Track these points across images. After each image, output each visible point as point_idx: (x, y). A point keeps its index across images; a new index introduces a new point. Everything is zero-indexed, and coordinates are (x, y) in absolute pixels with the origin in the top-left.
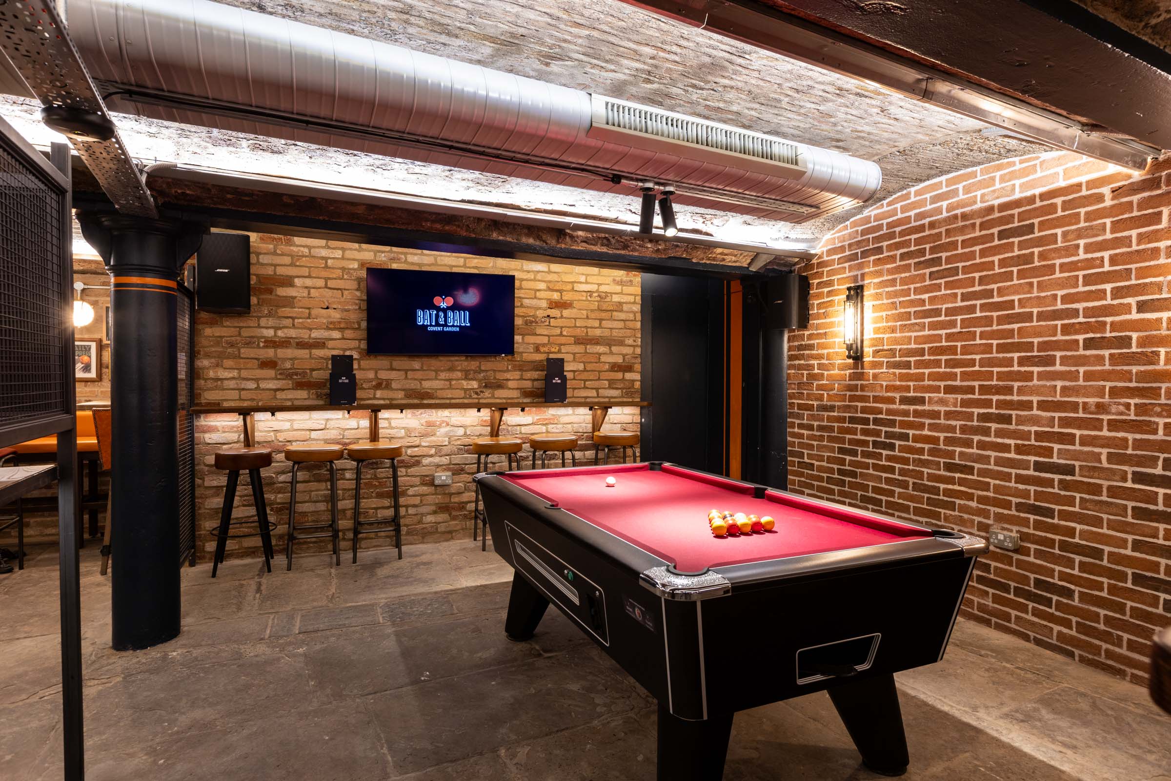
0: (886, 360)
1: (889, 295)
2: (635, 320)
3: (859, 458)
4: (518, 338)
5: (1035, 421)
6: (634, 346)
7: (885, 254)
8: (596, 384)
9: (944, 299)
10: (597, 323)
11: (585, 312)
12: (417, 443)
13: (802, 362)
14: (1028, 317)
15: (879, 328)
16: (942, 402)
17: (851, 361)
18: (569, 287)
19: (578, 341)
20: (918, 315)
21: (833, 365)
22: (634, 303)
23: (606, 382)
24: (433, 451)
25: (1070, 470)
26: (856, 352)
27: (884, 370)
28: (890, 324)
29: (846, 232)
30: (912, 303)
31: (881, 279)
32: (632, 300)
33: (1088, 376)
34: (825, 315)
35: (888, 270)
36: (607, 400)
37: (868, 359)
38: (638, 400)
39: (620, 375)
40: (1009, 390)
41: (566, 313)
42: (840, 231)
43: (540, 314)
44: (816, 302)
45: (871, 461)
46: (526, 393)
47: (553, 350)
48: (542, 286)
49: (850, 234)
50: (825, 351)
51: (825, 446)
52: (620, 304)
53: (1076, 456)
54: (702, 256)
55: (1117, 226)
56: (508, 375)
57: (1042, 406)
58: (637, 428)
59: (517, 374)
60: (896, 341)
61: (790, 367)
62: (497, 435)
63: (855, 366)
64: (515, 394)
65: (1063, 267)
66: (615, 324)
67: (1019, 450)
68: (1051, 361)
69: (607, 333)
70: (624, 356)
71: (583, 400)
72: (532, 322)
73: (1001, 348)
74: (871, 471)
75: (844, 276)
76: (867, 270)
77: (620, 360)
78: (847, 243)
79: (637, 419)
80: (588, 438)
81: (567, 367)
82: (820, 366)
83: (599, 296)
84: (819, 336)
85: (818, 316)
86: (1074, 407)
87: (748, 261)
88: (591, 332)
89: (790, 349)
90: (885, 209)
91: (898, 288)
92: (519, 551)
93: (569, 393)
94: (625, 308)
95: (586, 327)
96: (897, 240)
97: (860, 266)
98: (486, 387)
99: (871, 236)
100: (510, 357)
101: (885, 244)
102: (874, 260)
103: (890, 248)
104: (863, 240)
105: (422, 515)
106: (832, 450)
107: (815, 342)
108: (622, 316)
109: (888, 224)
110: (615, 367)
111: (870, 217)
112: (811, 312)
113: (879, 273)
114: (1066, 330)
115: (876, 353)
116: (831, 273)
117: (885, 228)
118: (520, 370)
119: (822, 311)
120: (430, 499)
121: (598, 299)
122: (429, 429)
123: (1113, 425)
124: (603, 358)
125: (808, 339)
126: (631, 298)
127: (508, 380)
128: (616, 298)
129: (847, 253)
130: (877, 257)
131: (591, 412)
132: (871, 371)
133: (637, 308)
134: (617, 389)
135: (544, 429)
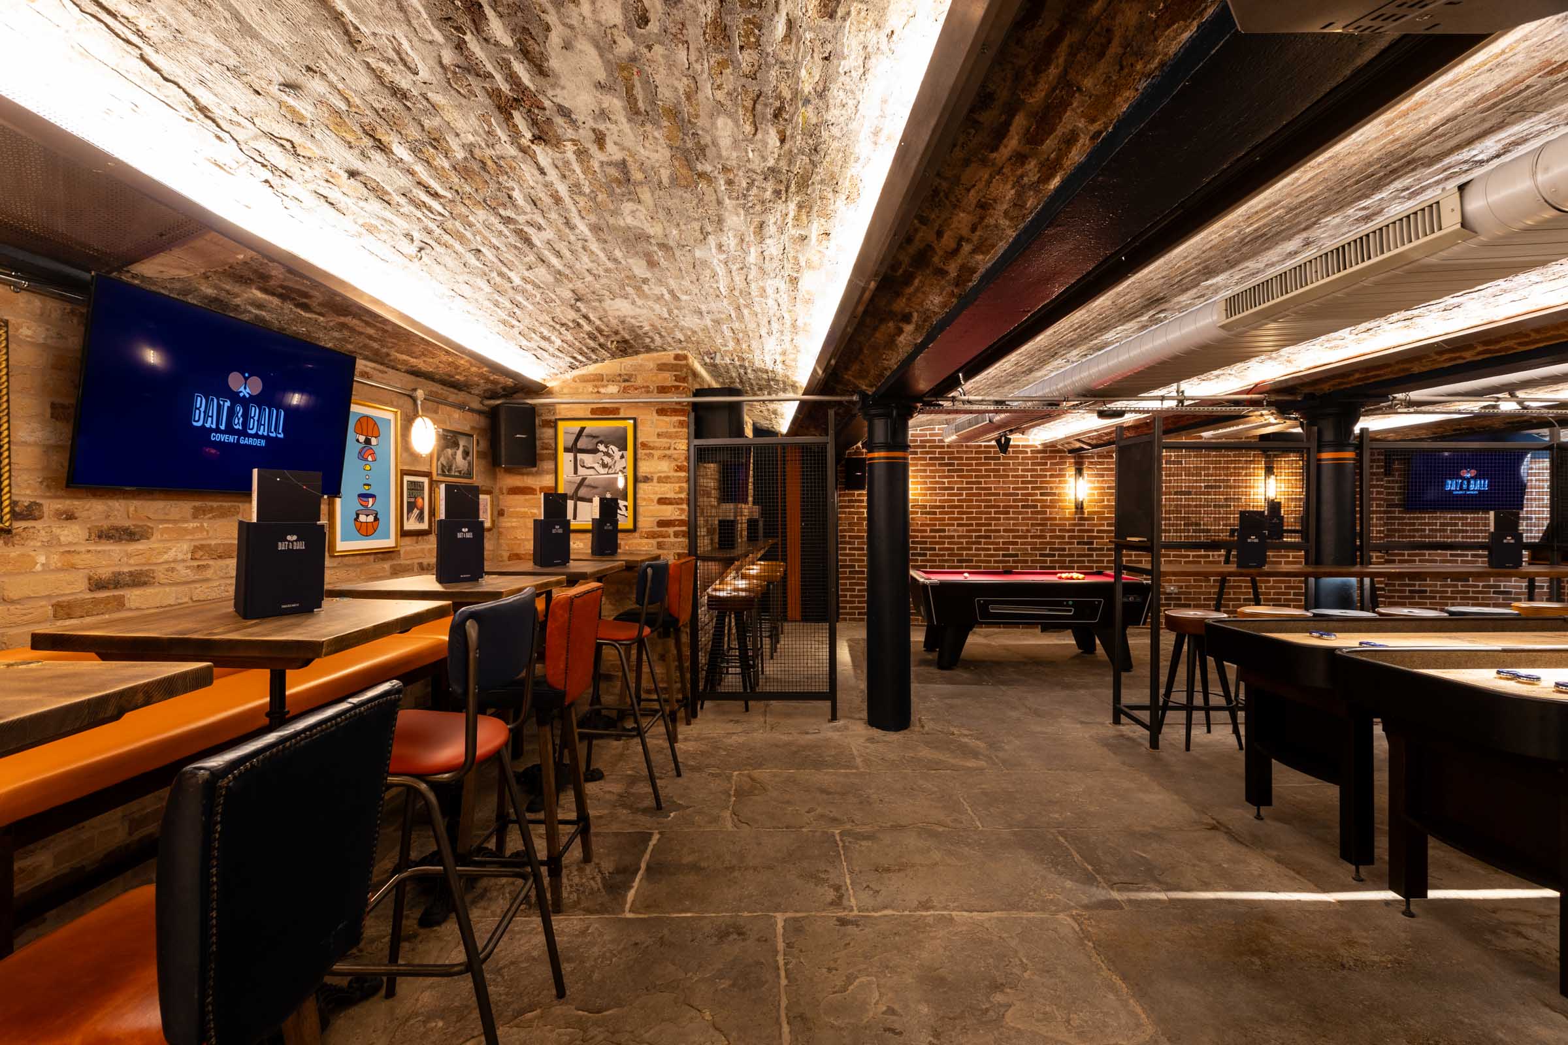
5: (1002, 537)
9: (956, 483)
14: (998, 494)
16: (955, 531)
20: (940, 489)
25: (1017, 555)
30: (937, 483)
33: (1023, 519)
40: (990, 525)
53: (1019, 550)
55: (1033, 464)
57: (1005, 531)
60: (927, 501)
65: (1013, 476)
67: (995, 550)
68: (1008, 513)
73: (986, 507)
86: (1018, 531)
92: (992, 611)
114: (1014, 501)
123: (1032, 537)
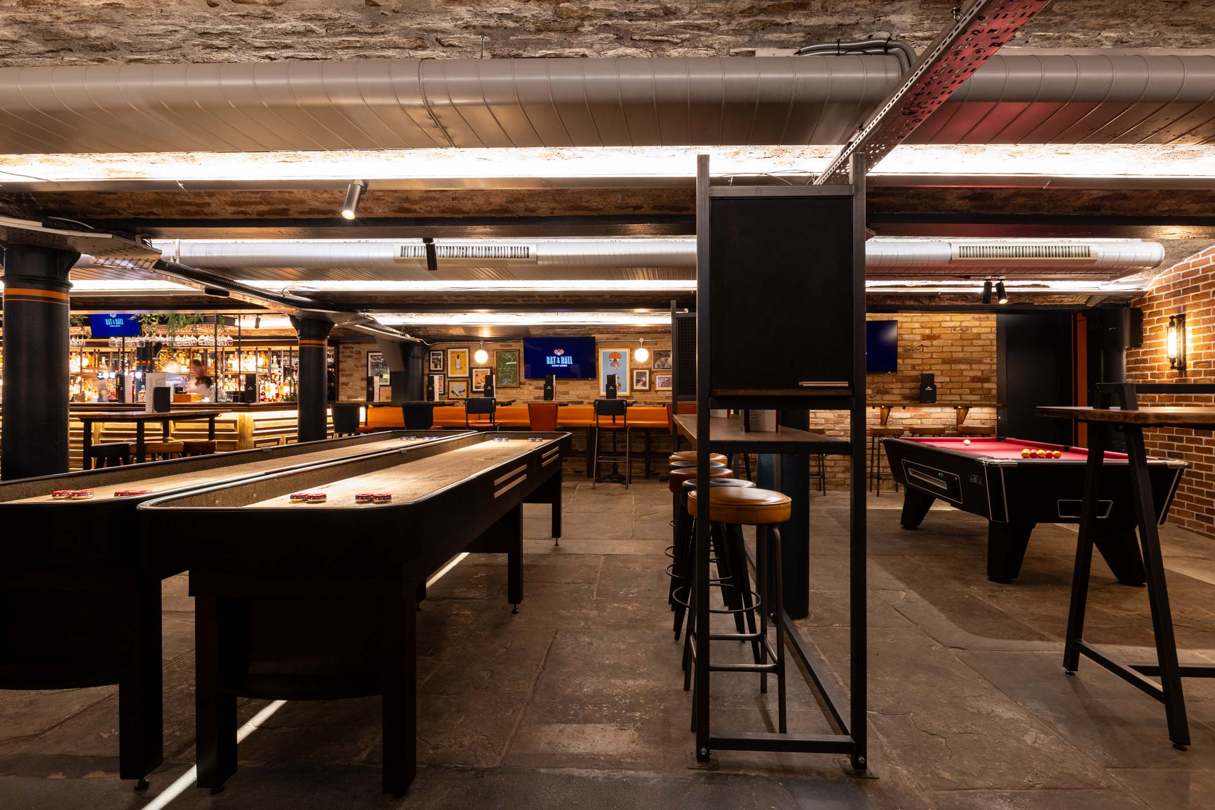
0: (1203, 369)
1: (1205, 322)
2: (992, 345)
3: (1185, 444)
4: (900, 361)
6: (991, 364)
7: (1202, 291)
8: (960, 391)
10: (960, 349)
11: (950, 342)
12: (833, 427)
13: (1138, 373)
15: (1198, 346)
17: (1175, 371)
18: (938, 325)
19: (945, 361)
21: (1163, 374)
22: (991, 333)
23: (968, 390)
24: (842, 433)
26: (1180, 363)
27: (1203, 377)
28: (1206, 343)
29: (1171, 275)
31: (1199, 310)
32: (989, 331)
34: (1156, 337)
35: (1204, 303)
36: (968, 403)
37: (1190, 369)
38: (995, 403)
39: (979, 385)
41: (935, 343)
42: (1166, 274)
43: (915, 344)
44: (1148, 327)
45: (1193, 445)
46: (905, 397)
47: (925, 368)
48: (917, 325)
49: (1174, 277)
50: (1156, 364)
51: (1157, 436)
52: (979, 334)
54: (1042, 300)
56: (893, 386)
58: (995, 424)
59: (899, 385)
61: (1128, 376)
62: (885, 424)
63: (1180, 375)
64: (898, 398)
66: (975, 349)
69: (968, 355)
70: (982, 371)
71: (949, 402)
72: (909, 350)
74: (1194, 453)
75: (1170, 307)
76: (1187, 303)
77: (979, 374)
78: (1172, 283)
79: (994, 416)
80: (953, 429)
81: (936, 380)
82: (1153, 375)
83: (961, 329)
84: (1151, 352)
85: (1150, 338)
87: (1085, 300)
88: (954, 355)
89: (1128, 363)
90: (1201, 258)
91: (1212, 316)
92: (911, 474)
93: (938, 397)
94: (983, 337)
95: (951, 352)
96: (1210, 281)
97: (1183, 300)
98: (877, 393)
99: (1190, 278)
100: (894, 374)
101: (1201, 284)
102: (1193, 296)
103: (1205, 287)
104: (1184, 281)
105: (836, 473)
106: (1163, 438)
107: (1148, 357)
108: (980, 343)
109: (1203, 269)
110: (974, 379)
111: (1189, 264)
112: (1144, 335)
113: (1196, 306)
115: (1196, 364)
116: (1159, 305)
117: (1201, 272)
118: (902, 382)
119: (1153, 334)
120: (841, 463)
121: (960, 332)
122: (840, 419)
124: (965, 373)
125: (1143, 355)
126: (988, 330)
127: (892, 389)
128: (975, 331)
129: (1172, 290)
130: (1195, 293)
131: (955, 411)
132: (1192, 378)
133: (993, 336)
134: (977, 395)
135: (919, 421)
